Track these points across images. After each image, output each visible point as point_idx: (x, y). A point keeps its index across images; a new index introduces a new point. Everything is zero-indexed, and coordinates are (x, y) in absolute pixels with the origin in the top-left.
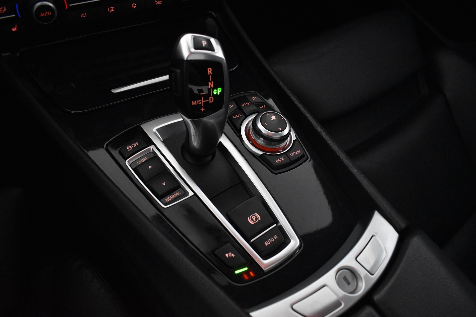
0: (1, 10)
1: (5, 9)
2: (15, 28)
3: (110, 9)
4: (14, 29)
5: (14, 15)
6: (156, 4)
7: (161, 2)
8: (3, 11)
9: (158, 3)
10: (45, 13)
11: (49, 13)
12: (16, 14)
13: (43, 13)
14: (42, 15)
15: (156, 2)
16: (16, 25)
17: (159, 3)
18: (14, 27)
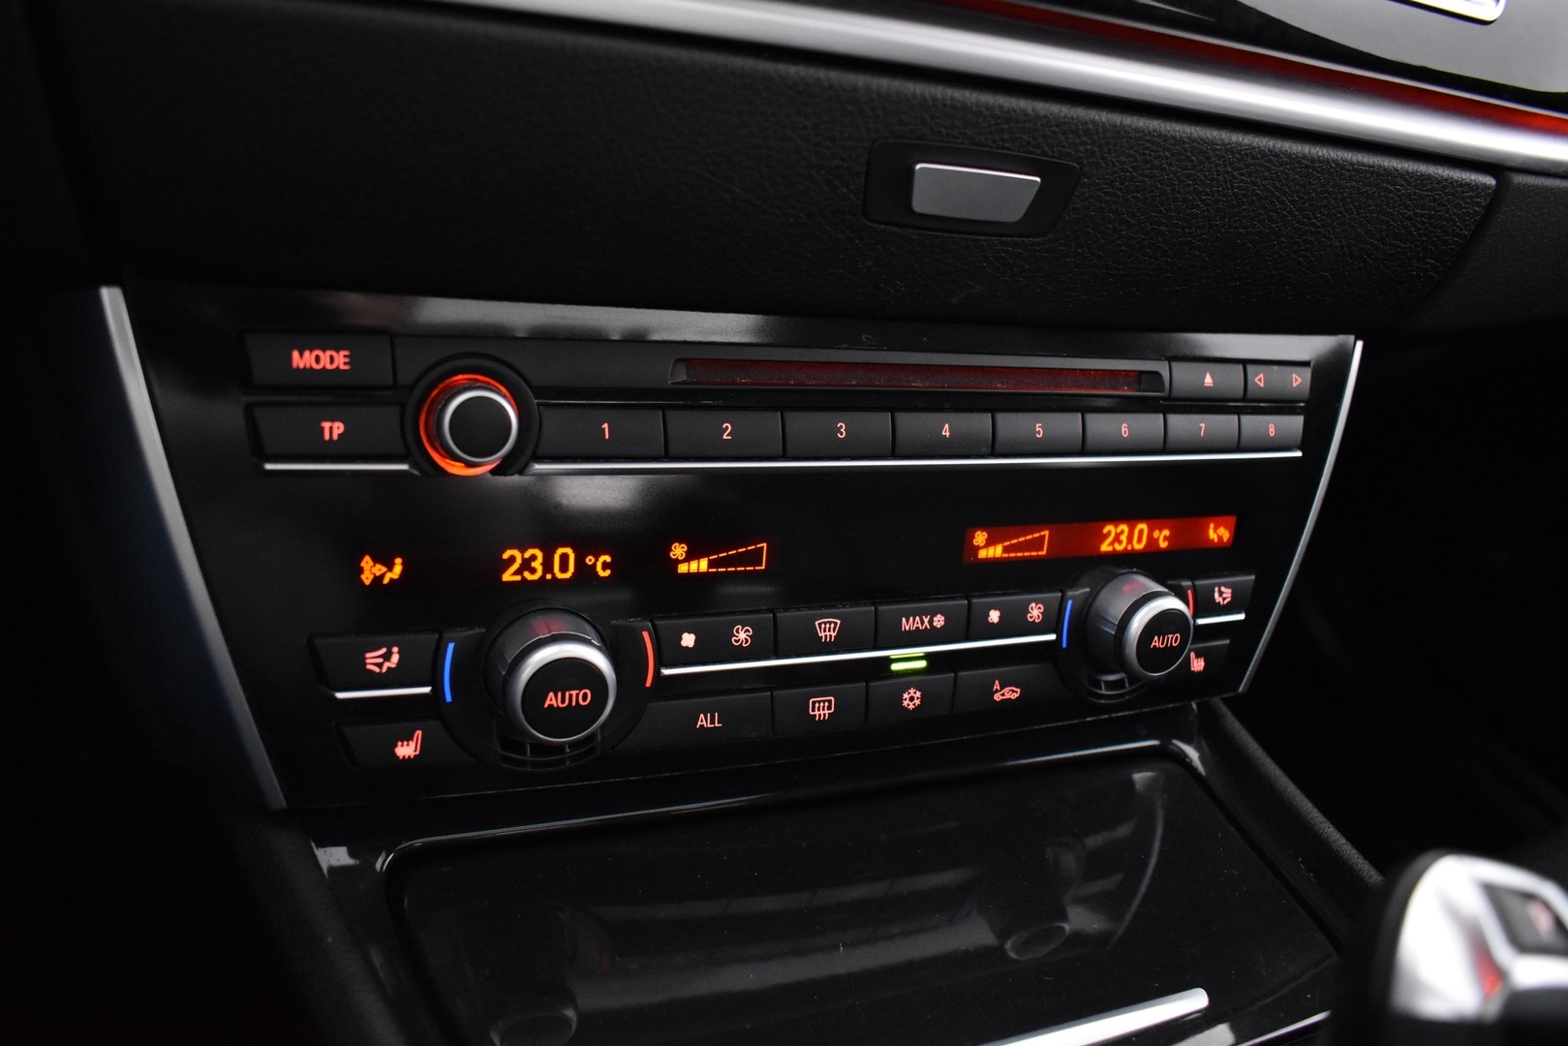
0: (380, 660)
1: (395, 658)
2: (412, 744)
3: (819, 702)
4: (406, 750)
5: (427, 690)
6: (997, 697)
7: (1013, 691)
8: (387, 665)
9: (1003, 695)
10: (567, 694)
11: (581, 697)
12: (436, 681)
13: (559, 694)
14: (552, 700)
15: (997, 691)
16: (419, 733)
17: (1007, 696)
18: (408, 738)
